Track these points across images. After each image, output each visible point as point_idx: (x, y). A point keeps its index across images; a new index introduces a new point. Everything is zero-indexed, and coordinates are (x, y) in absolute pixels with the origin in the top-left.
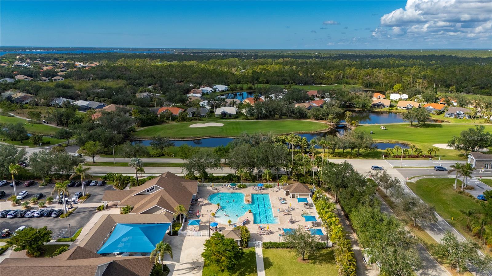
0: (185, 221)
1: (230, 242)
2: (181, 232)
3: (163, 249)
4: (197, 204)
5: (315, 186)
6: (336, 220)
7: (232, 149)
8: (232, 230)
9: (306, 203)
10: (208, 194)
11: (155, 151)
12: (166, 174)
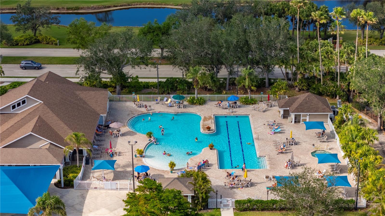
0: (87, 163)
1: (172, 195)
2: (80, 182)
3: (49, 207)
4: (108, 134)
5: (340, 100)
6: (376, 159)
7: (175, 28)
8: (177, 178)
9: (321, 131)
10: (129, 115)
11: (21, 33)
12: (46, 76)
